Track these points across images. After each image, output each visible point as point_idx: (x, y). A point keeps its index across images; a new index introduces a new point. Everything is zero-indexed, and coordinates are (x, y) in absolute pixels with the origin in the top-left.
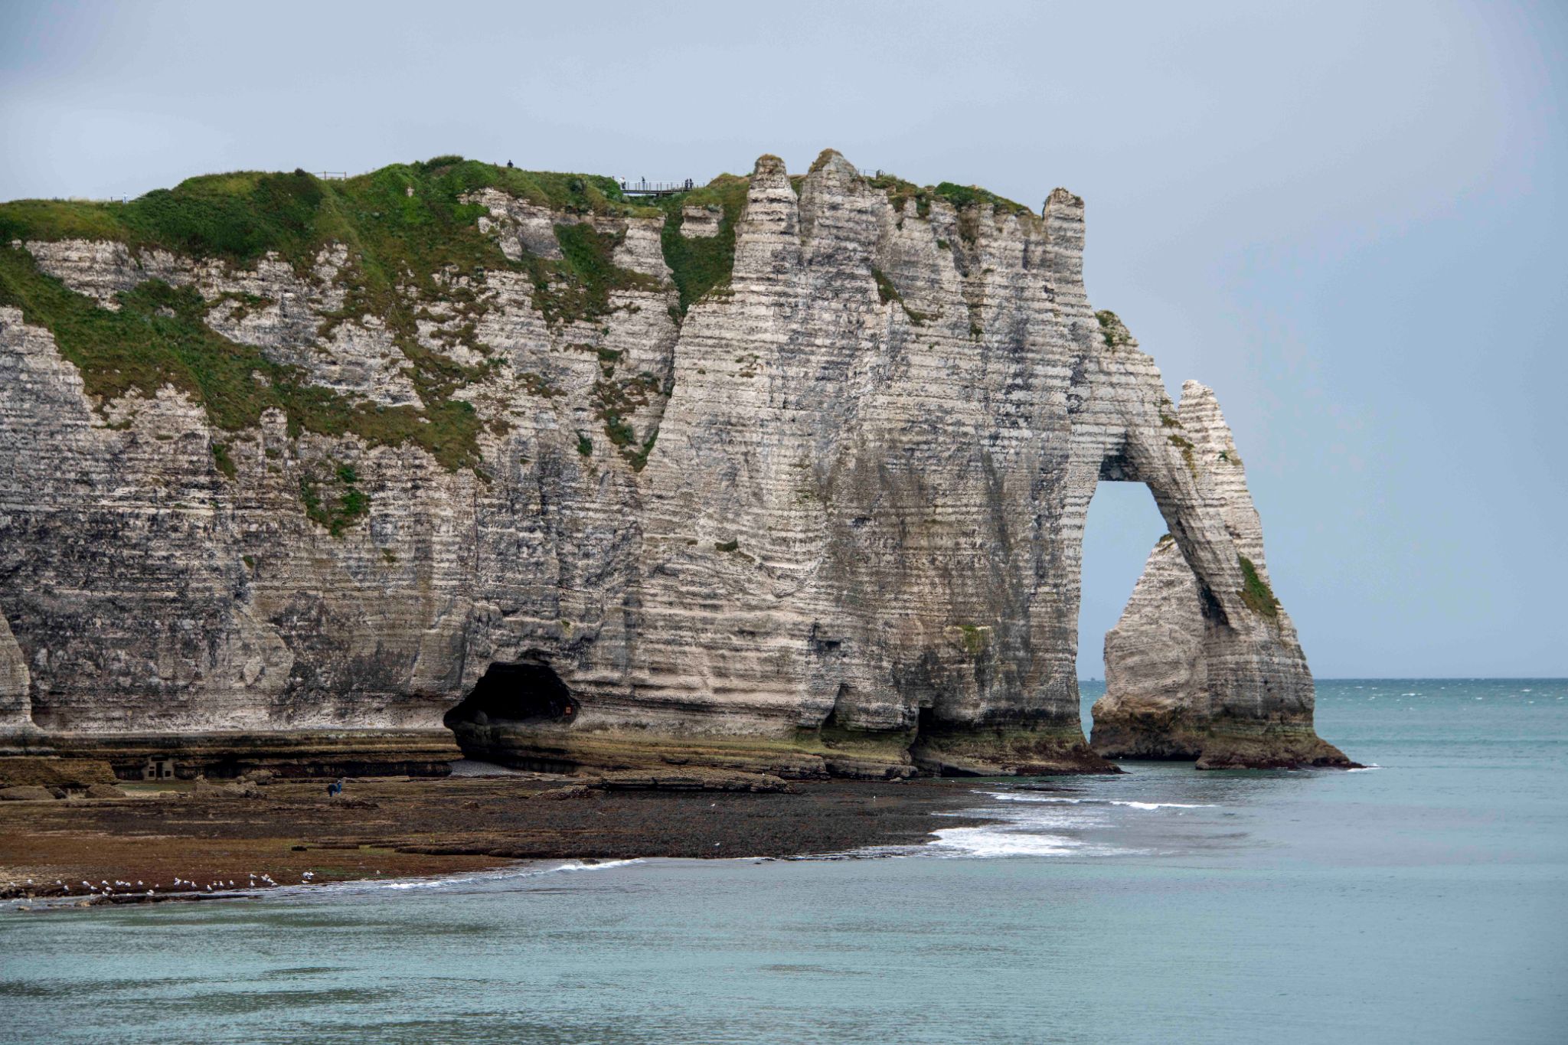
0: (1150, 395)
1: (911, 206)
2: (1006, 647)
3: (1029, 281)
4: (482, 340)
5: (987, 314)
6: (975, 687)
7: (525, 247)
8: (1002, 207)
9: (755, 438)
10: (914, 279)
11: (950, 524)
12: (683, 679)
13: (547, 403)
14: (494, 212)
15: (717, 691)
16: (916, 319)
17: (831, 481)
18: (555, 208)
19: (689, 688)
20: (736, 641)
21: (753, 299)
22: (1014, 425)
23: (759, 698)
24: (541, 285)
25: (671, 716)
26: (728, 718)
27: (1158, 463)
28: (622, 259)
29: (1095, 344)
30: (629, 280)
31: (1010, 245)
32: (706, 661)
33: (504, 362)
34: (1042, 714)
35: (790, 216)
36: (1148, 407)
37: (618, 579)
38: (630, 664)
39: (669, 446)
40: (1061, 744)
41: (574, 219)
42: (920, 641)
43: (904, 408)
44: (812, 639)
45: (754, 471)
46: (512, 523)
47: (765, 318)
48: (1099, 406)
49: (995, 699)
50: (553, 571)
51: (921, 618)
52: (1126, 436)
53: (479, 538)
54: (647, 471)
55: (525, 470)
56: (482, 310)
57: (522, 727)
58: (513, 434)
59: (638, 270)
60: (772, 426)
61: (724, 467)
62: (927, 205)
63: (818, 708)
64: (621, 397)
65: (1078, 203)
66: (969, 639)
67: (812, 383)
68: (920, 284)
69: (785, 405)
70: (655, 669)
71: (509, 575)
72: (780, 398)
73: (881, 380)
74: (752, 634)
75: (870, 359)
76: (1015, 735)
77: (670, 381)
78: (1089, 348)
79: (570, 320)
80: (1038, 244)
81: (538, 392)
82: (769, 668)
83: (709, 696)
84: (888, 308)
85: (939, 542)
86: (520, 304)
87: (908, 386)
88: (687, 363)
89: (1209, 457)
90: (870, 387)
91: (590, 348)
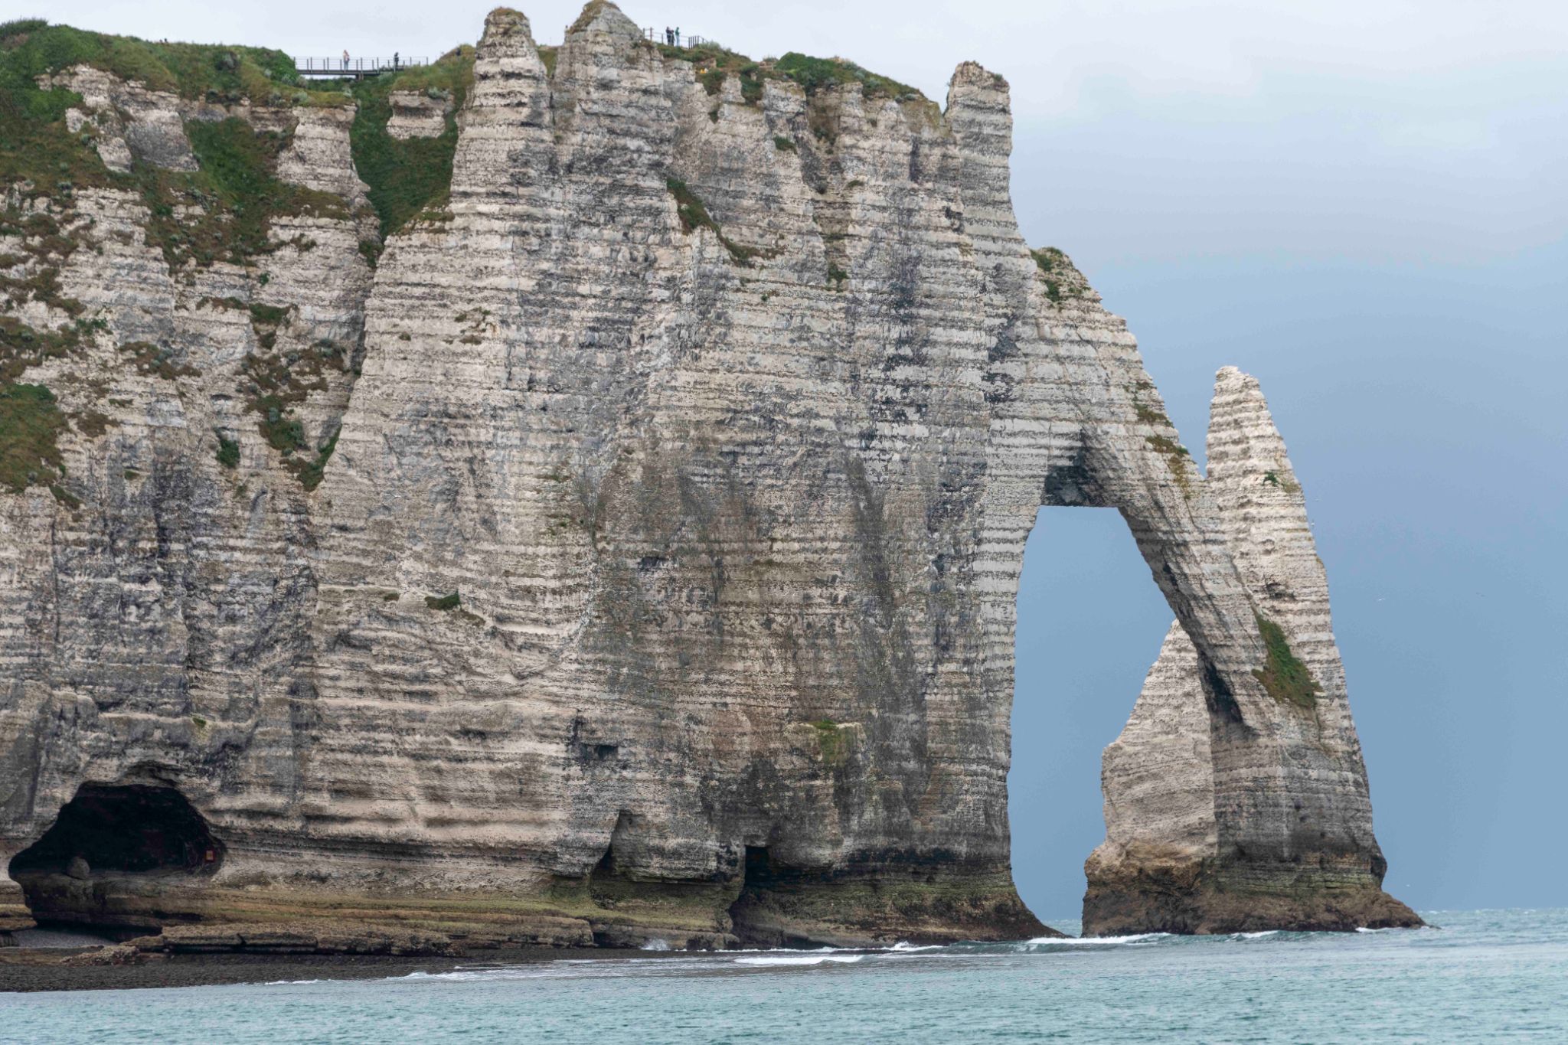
0: (1119, 374)
1: (732, 86)
2: (886, 754)
3: (921, 201)
4: (68, 293)
5: (854, 250)
6: (835, 815)
7: (136, 150)
8: (875, 88)
9: (484, 435)
10: (738, 195)
11: (796, 568)
12: (379, 806)
13: (168, 387)
14: (90, 100)
15: (431, 823)
16: (741, 255)
17: (603, 501)
18: (188, 93)
19: (389, 820)
20: (457, 746)
21: (481, 224)
22: (900, 417)
23: (496, 833)
24: (161, 210)
25: (364, 864)
26: (448, 864)
27: (1132, 477)
28: (290, 170)
29: (1032, 298)
30: (301, 201)
31: (890, 144)
32: (414, 778)
33: (100, 325)
34: (942, 857)
35: (535, 99)
36: (1115, 393)
37: (280, 655)
38: (302, 784)
39: (356, 450)
40: (975, 902)
41: (220, 112)
42: (746, 745)
43: (721, 390)
44: (572, 741)
45: (483, 487)
46: (112, 570)
47: (498, 253)
48: (1038, 391)
49: (867, 832)
50: (178, 641)
51: (748, 711)
52: (1083, 436)
53: (60, 591)
54: (324, 489)
55: (131, 489)
56: (68, 248)
57: (141, 882)
58: (113, 434)
59: (313, 185)
60: (509, 418)
61: (440, 481)
62: (759, 85)
63: (585, 847)
64: (286, 377)
65: (999, 84)
66: (824, 742)
67: (574, 352)
68: (747, 203)
69: (532, 384)
70: (340, 792)
71: (108, 648)
72: (522, 374)
73: (683, 348)
74: (482, 735)
75: (666, 316)
76: (896, 889)
77: (360, 351)
78: (1022, 304)
79: (206, 262)
80: (933, 144)
81: (154, 370)
82: (507, 787)
83: (419, 831)
84: (694, 239)
85: (777, 594)
86: (126, 238)
87: (728, 356)
88: (383, 324)
89: (1249, 481)
90: (666, 358)
91: (236, 304)
